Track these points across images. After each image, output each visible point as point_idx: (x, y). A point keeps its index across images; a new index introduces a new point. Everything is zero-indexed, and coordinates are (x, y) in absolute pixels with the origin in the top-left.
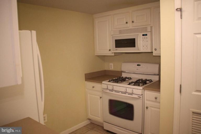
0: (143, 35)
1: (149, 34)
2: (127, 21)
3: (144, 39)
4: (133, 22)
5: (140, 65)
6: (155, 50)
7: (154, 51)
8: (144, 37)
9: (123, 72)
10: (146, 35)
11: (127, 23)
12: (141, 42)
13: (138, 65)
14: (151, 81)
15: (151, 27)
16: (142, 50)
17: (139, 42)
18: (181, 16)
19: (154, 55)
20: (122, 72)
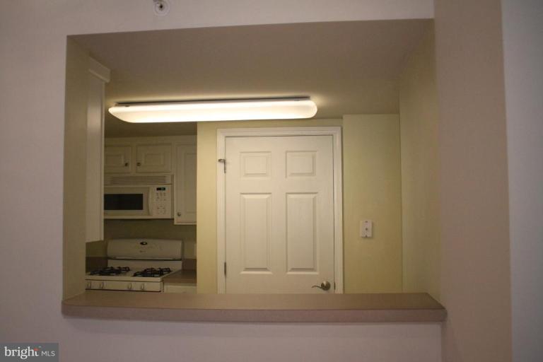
0: (159, 189)
1: (168, 188)
2: (127, 162)
3: (160, 197)
4: (139, 164)
5: (146, 244)
6: (179, 215)
7: (175, 216)
8: (159, 192)
9: (111, 258)
10: (164, 189)
11: (126, 165)
12: (155, 200)
13: (142, 244)
14: (169, 270)
15: (173, 176)
16: (155, 216)
17: (150, 201)
18: (225, 169)
19: (175, 223)
20: (107, 258)
